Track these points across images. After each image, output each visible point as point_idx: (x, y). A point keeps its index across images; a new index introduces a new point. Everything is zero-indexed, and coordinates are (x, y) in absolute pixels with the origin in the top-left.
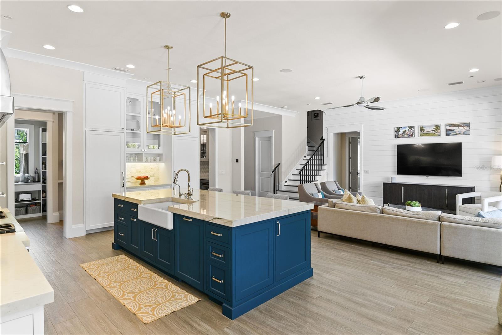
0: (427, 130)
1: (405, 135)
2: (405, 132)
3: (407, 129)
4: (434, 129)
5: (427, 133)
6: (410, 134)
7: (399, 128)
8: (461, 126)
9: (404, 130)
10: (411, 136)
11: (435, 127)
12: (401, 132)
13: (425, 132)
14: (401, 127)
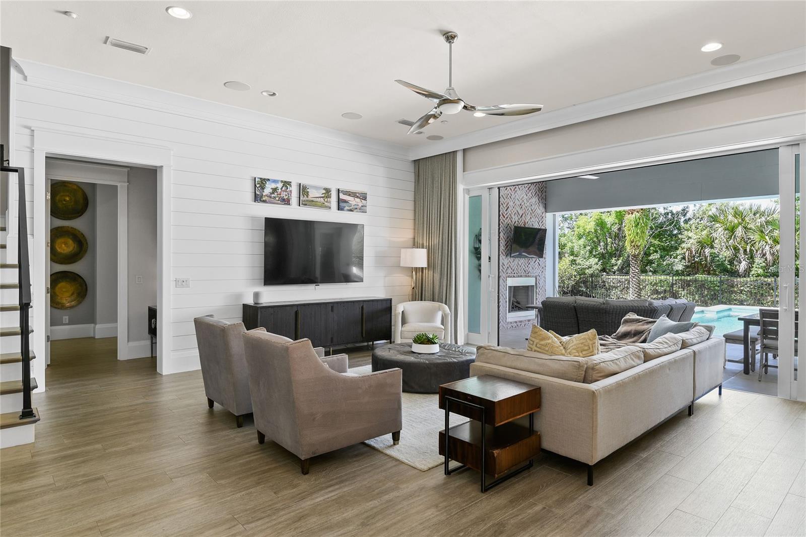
0: (313, 194)
1: (275, 197)
2: (275, 190)
3: (280, 185)
4: (323, 195)
5: (313, 201)
6: (285, 197)
7: (264, 179)
8: (358, 197)
9: (274, 186)
10: (287, 202)
11: (324, 192)
12: (267, 191)
13: (310, 198)
14: (269, 180)
